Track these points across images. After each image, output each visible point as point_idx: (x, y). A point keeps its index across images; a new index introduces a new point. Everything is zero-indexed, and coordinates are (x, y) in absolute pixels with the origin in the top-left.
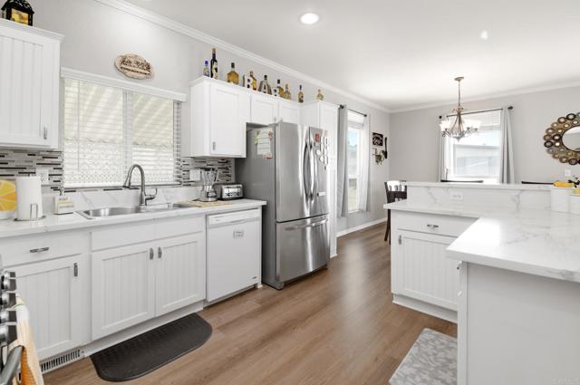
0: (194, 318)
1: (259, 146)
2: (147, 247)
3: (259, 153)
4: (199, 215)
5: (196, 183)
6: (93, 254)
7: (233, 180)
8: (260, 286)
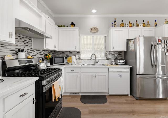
0: (104, 97)
1: (130, 46)
2: (92, 74)
3: (130, 49)
4: (106, 68)
5: (110, 59)
6: (81, 73)
7: (123, 58)
8: (130, 96)
